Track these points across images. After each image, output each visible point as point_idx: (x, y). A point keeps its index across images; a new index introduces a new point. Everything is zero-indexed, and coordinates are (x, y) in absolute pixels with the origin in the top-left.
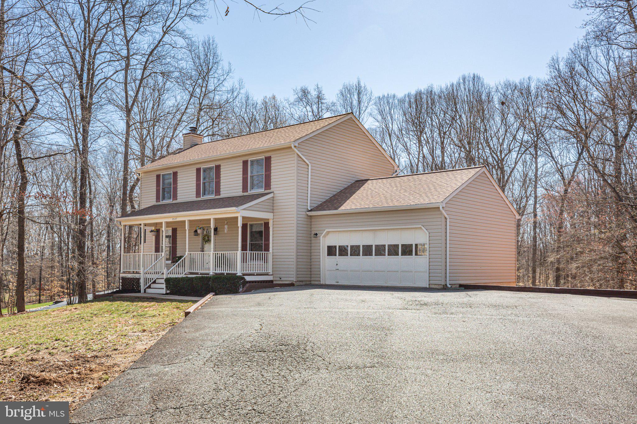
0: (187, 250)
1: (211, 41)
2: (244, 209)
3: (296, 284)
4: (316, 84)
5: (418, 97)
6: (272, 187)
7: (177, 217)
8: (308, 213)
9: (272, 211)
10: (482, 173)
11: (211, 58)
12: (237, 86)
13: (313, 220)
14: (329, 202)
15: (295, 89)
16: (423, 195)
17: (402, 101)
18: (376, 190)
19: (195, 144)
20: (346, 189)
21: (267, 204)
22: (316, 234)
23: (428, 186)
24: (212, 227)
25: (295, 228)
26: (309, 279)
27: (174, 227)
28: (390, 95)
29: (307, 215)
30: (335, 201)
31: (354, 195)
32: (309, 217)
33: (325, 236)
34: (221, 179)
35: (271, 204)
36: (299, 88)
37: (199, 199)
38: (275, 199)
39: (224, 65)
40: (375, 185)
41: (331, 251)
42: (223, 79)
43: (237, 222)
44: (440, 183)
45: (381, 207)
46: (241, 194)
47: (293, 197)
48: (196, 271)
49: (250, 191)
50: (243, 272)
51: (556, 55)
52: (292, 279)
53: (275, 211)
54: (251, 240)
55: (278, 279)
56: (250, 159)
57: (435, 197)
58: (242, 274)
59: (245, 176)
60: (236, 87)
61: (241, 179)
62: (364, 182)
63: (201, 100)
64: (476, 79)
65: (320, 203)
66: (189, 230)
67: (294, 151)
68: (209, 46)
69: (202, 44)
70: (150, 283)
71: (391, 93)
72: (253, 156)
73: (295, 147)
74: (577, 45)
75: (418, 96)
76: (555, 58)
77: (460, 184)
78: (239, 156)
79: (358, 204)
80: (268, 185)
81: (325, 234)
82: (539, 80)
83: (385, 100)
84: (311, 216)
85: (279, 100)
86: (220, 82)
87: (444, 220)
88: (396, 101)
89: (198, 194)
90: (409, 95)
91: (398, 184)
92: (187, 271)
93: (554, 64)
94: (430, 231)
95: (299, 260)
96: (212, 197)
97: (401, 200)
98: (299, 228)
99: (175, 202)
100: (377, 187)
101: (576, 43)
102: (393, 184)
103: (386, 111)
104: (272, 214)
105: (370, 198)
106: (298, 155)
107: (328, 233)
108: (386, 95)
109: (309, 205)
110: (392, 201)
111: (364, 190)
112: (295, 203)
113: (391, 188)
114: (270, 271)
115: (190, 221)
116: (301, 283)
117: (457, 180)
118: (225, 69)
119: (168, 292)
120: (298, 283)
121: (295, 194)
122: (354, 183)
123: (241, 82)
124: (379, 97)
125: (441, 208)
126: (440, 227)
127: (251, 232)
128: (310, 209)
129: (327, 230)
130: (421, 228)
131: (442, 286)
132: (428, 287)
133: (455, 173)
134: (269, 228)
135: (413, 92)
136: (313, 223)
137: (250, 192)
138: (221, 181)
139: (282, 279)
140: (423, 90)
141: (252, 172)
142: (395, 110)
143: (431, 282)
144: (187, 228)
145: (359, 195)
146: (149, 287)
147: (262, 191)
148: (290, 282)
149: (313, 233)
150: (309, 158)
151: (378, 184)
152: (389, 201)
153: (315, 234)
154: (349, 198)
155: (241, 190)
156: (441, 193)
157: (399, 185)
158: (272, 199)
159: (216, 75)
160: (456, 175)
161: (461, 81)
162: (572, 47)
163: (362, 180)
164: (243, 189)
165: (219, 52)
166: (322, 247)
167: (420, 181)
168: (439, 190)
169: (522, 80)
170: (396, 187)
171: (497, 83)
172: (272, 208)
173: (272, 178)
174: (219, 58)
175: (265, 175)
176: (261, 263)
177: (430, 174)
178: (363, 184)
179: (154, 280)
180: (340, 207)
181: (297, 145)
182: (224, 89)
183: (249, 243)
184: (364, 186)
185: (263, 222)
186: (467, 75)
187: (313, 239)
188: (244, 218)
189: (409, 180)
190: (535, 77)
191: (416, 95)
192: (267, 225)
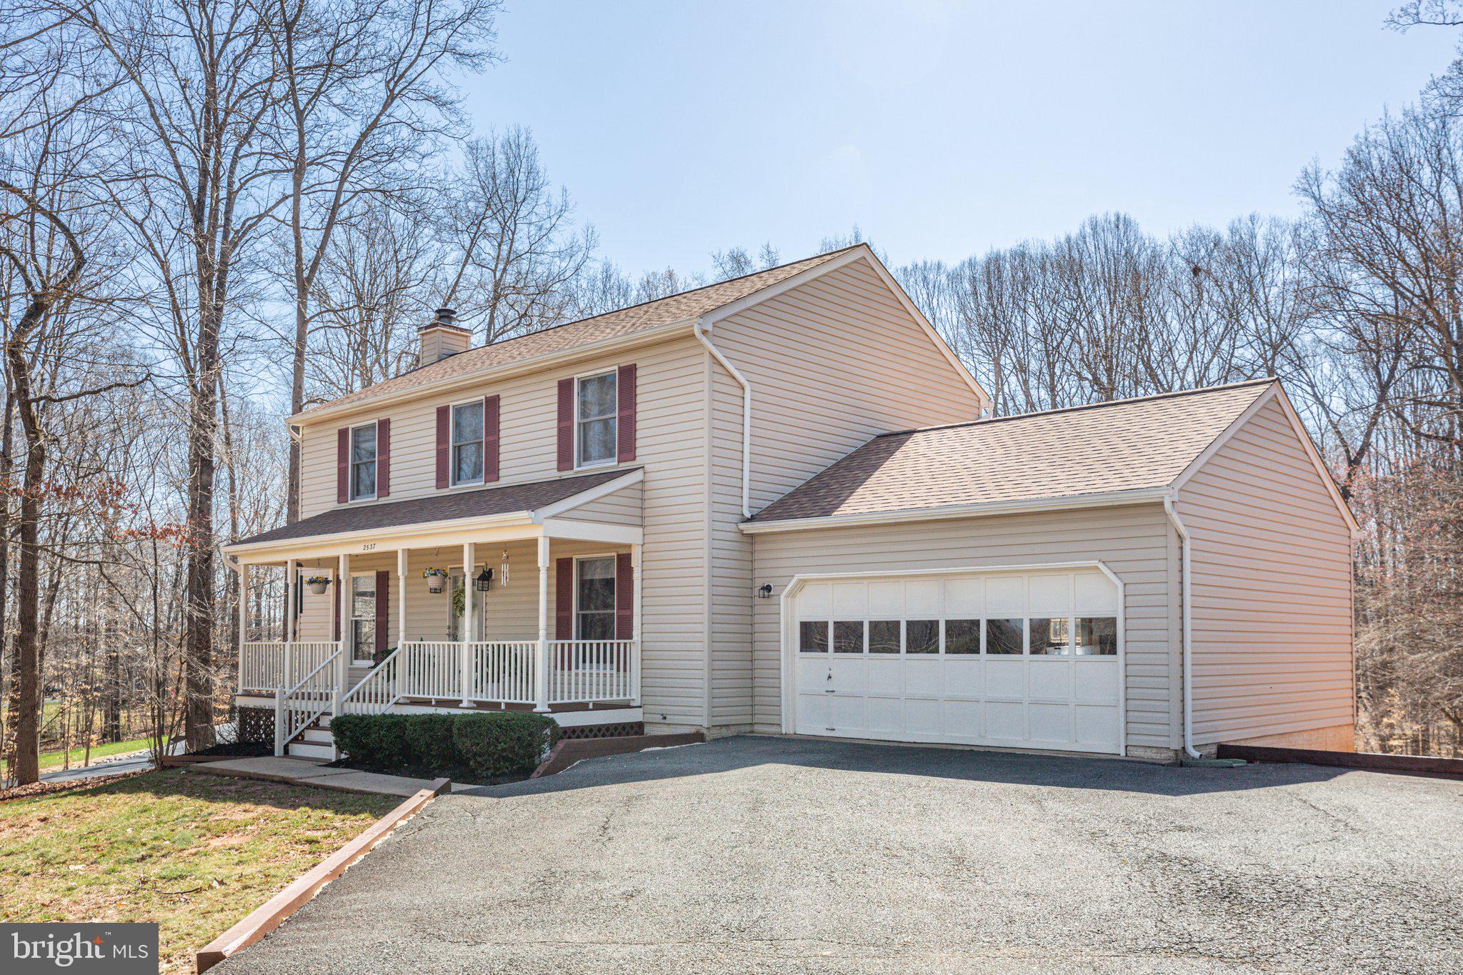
0: (402, 634)
1: (522, 139)
2: (555, 517)
3: (709, 735)
4: (765, 243)
5: (992, 268)
6: (638, 452)
7: (375, 541)
8: (742, 526)
9: (638, 521)
10: (1271, 400)
11: (522, 177)
12: (582, 241)
13: (757, 547)
14: (806, 494)
15: (716, 253)
16: (1097, 466)
17: (955, 277)
18: (943, 458)
19: (451, 352)
20: (851, 457)
21: (622, 501)
22: (768, 588)
23: (1107, 442)
24: (466, 569)
25: (705, 571)
26: (748, 719)
27: (382, 569)
28: (929, 265)
29: (741, 532)
30: (822, 492)
31: (877, 474)
32: (745, 539)
33: (792, 595)
34: (502, 434)
35: (638, 503)
36: (726, 252)
37: (444, 492)
38: (648, 486)
39: (551, 192)
40: (935, 444)
41: (812, 636)
42: (548, 226)
43: (536, 554)
44: (1143, 431)
45: (967, 505)
46: (554, 475)
47: (699, 479)
48: (426, 696)
49: (579, 465)
50: (552, 702)
51: (1313, 164)
52: (698, 721)
53: (647, 522)
54: (582, 606)
55: (659, 718)
56: (578, 374)
57: (1142, 471)
58: (550, 706)
59: (564, 424)
60: (580, 242)
61: (555, 431)
62: (901, 437)
63: (498, 275)
64: (1122, 224)
65: (777, 497)
66: (406, 578)
67: (702, 345)
68: (517, 152)
69: (503, 146)
70: (301, 727)
71: (932, 259)
72: (587, 367)
73: (705, 332)
74: (1362, 140)
75: (994, 266)
76: (1310, 170)
77: (1216, 433)
78: (549, 370)
79: (893, 499)
80: (628, 448)
81: (796, 585)
82: (1275, 222)
83: (919, 273)
84: (752, 536)
85: (682, 279)
86: (544, 232)
87: (1174, 542)
88: (943, 279)
89: (441, 480)
90: (972, 264)
91: (1006, 439)
92: (401, 694)
93: (1309, 184)
94: (1129, 578)
95: (718, 664)
96: (478, 484)
97: (1027, 482)
98: (717, 572)
99: (383, 501)
100: (945, 450)
101: (1362, 134)
102: (991, 440)
103: (920, 300)
104: (640, 530)
105: (926, 478)
106: (713, 357)
107: (802, 584)
108: (921, 264)
109: (746, 501)
110: (999, 486)
111: (907, 457)
112: (705, 498)
113: (987, 452)
114: (635, 696)
115: (411, 553)
116: (725, 733)
117: (1199, 422)
118: (554, 202)
119: (343, 756)
120: (716, 733)
121: (705, 470)
122: (873, 442)
123: (590, 233)
124: (905, 269)
125: (1168, 506)
126: (1161, 565)
127: (583, 584)
128: (748, 515)
129: (798, 577)
130: (1097, 568)
131: (1171, 754)
132: (1123, 754)
133: (1185, 403)
134: (630, 570)
135: (981, 256)
136: (757, 556)
137: (581, 469)
138: (502, 442)
139: (670, 719)
140: (1002, 253)
141: (584, 414)
142: (941, 299)
143: (1134, 740)
144: (400, 573)
145: (893, 473)
146: (299, 739)
147: (611, 464)
148: (691, 730)
149: (759, 583)
150: (747, 367)
151: (945, 441)
152: (990, 486)
153: (763, 588)
154: (862, 483)
155: (555, 464)
156: (1159, 458)
157: (1010, 443)
158: (639, 486)
159: (534, 218)
160: (1191, 409)
161: (1088, 230)
162: (1352, 144)
163: (897, 434)
164: (560, 461)
165: (540, 164)
166: (786, 624)
167: (1076, 427)
168: (1149, 451)
169: (1237, 222)
170: (1003, 446)
171: (1174, 233)
172: (638, 512)
173: (639, 426)
174: (542, 179)
175: (620, 418)
176: (608, 672)
177: (1103, 409)
178: (901, 443)
179: (313, 718)
180: (836, 507)
181: (709, 328)
182: (551, 248)
183: (578, 615)
184: (903, 448)
185: (615, 554)
186: (1101, 217)
187: (757, 600)
188: (554, 542)
189: (1040, 428)
190: (1264, 214)
191: (988, 263)
192: (624, 561)
